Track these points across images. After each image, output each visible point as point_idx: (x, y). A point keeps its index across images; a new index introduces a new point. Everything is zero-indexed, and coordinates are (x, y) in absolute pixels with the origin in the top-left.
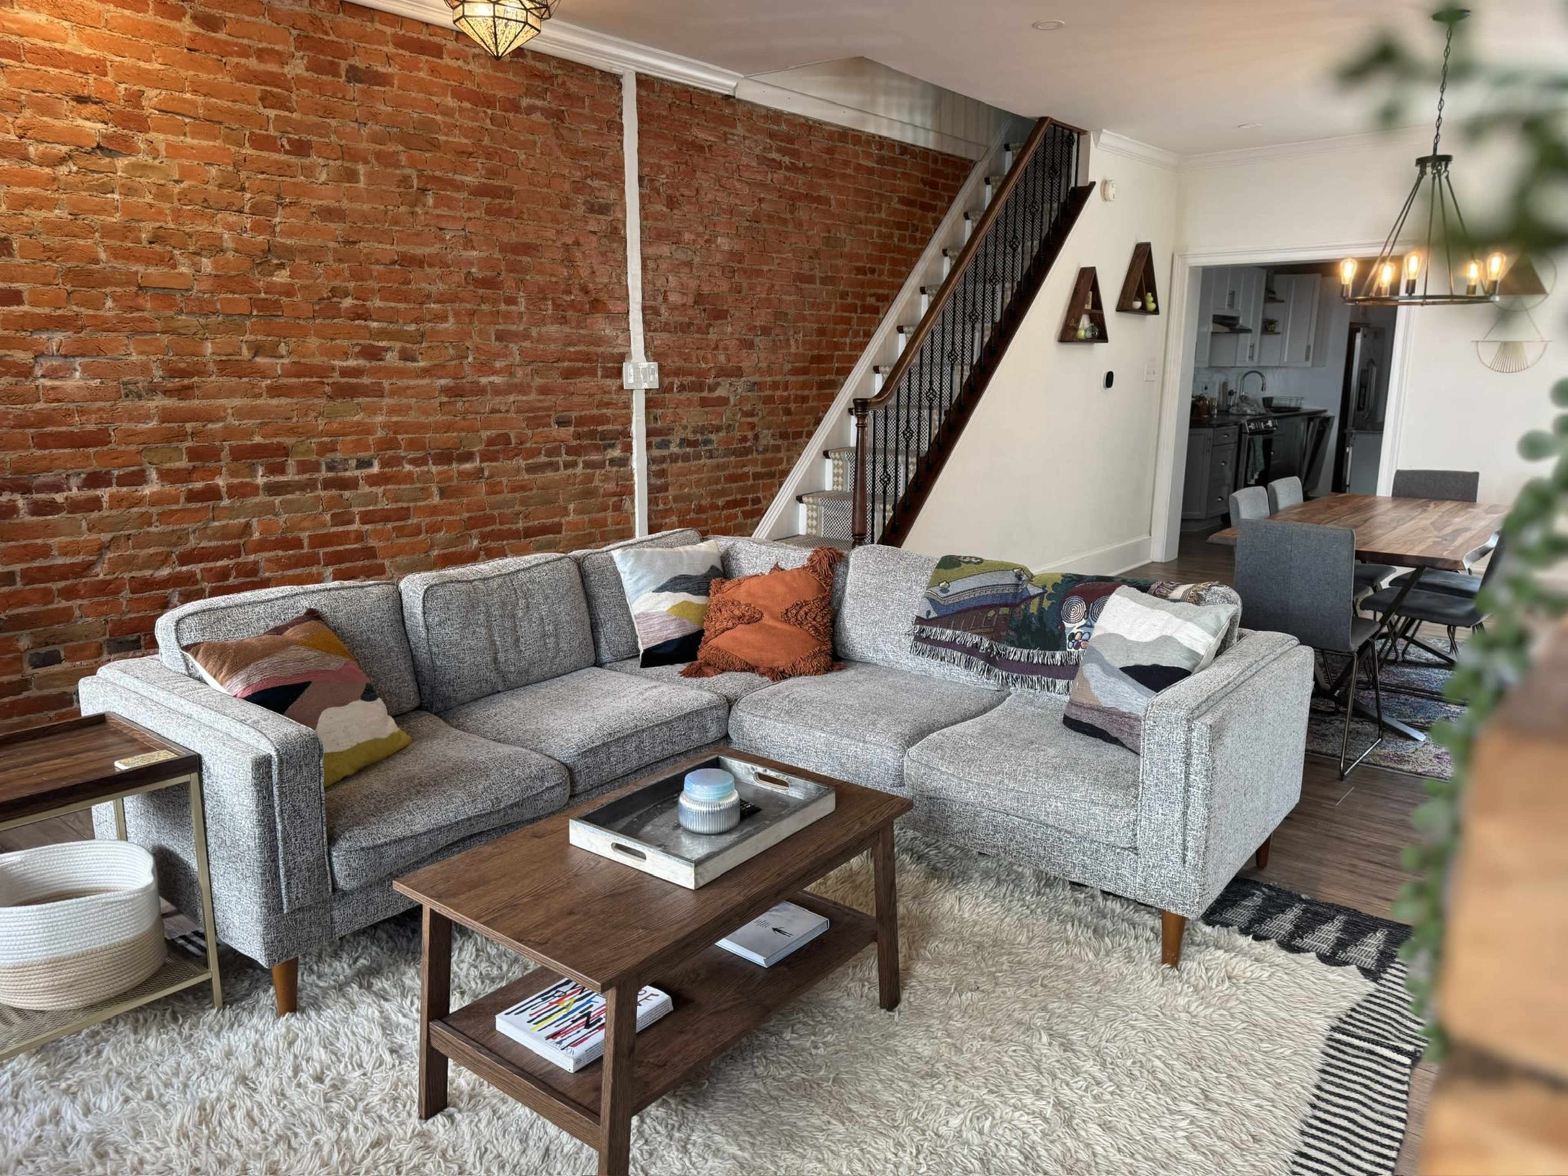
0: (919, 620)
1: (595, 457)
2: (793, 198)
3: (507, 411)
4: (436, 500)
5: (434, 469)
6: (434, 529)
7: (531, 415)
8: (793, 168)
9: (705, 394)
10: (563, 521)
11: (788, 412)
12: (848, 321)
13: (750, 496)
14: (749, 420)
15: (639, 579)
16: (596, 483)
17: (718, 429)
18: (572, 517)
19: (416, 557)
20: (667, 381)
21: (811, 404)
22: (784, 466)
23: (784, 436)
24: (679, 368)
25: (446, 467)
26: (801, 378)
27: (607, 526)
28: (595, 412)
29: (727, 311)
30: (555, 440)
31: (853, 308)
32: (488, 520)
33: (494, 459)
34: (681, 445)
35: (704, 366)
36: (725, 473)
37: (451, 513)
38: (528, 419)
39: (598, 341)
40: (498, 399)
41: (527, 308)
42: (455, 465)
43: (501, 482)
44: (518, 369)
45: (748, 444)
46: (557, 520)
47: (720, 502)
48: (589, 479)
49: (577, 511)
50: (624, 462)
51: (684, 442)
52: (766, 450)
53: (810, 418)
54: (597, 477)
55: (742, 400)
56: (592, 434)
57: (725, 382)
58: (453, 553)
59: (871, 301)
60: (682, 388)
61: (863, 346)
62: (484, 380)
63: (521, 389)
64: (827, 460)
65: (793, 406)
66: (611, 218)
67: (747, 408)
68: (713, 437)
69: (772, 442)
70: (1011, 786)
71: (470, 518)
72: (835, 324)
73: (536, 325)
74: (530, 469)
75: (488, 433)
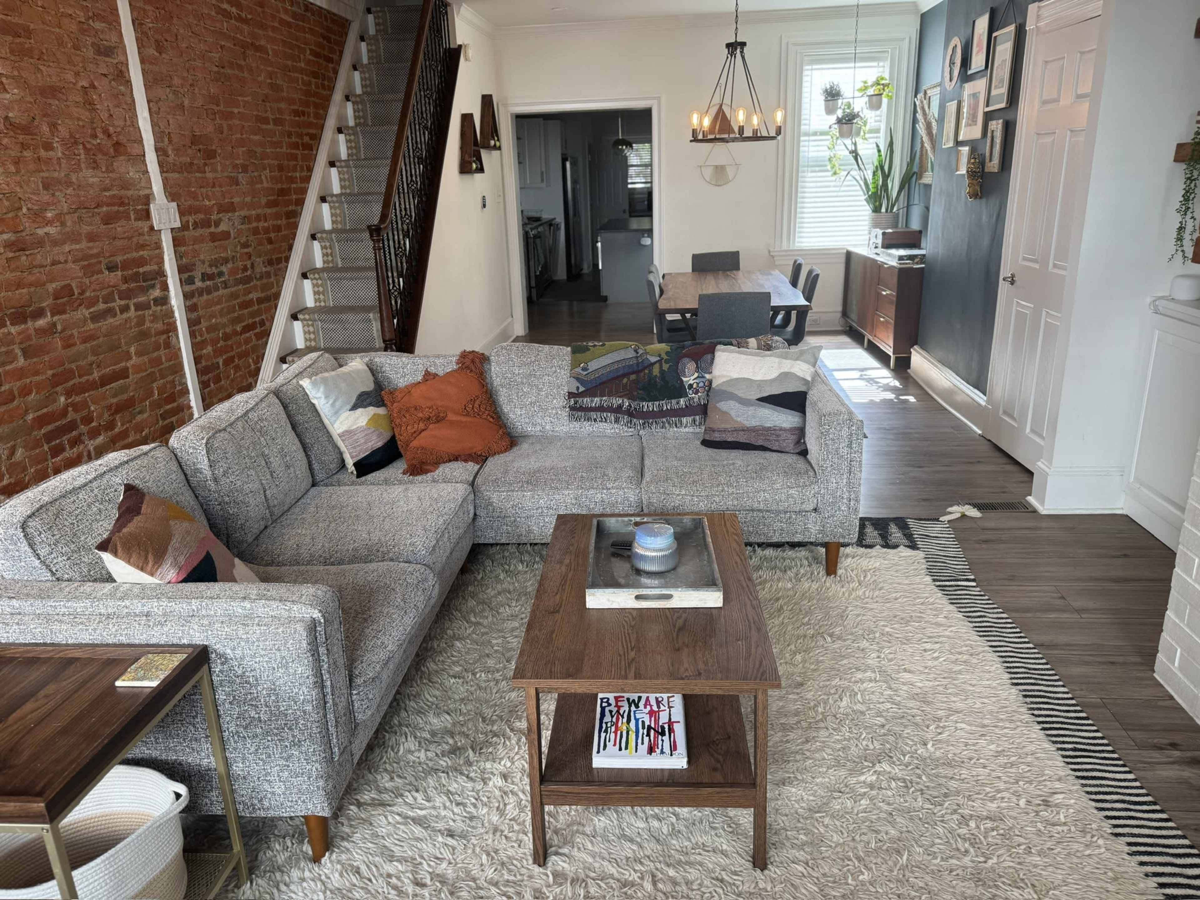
0: (571, 395)
1: (142, 299)
2: (244, 46)
3: (66, 262)
4: (21, 362)
5: (13, 330)
6: (25, 392)
7: (86, 263)
8: (240, 19)
9: (212, 229)
10: (128, 365)
11: (270, 241)
12: (294, 157)
13: (257, 319)
14: (246, 250)
15: (334, 402)
16: (148, 324)
17: (226, 261)
18: (134, 360)
19: (14, 424)
20: (185, 219)
21: (284, 233)
22: (274, 291)
23: (270, 263)
24: (190, 207)
25: (23, 326)
26: (274, 210)
27: (162, 364)
28: (135, 255)
29: (215, 151)
30: (109, 286)
31: (296, 146)
32: (68, 375)
33: (62, 312)
34: (203, 280)
35: (208, 203)
36: (238, 301)
37: (37, 373)
38: (83, 267)
39: (126, 185)
40: (56, 250)
41: (63, 154)
42: (30, 323)
43: (72, 335)
44: (67, 217)
45: (249, 273)
46: (123, 364)
47: (239, 329)
48: (141, 321)
49: (139, 354)
50: (164, 300)
51: (205, 277)
52: (261, 278)
53: (284, 245)
54: (147, 319)
55: (239, 232)
56: (135, 277)
57: (225, 217)
58: (46, 414)
59: (306, 139)
60: (196, 225)
61: (307, 179)
62: (40, 232)
63: (74, 238)
64: (306, 281)
65: (272, 235)
66: (115, 61)
67: (243, 240)
68: (224, 269)
69: (264, 269)
70: (730, 491)
71: (54, 375)
72: (288, 160)
73: (74, 171)
74: (95, 318)
75: (54, 285)
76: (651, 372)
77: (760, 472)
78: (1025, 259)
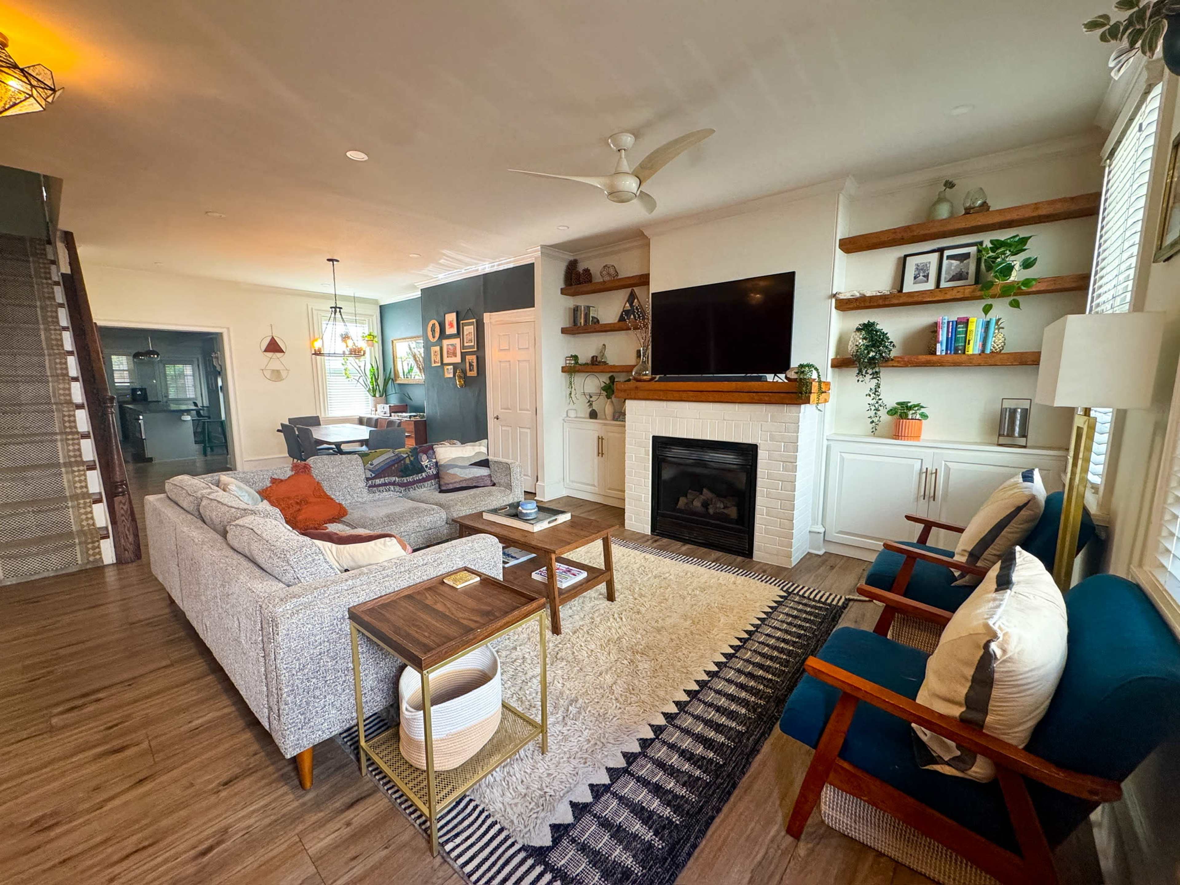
0: (367, 479)
76: (405, 462)
77: (490, 494)
78: (502, 409)
